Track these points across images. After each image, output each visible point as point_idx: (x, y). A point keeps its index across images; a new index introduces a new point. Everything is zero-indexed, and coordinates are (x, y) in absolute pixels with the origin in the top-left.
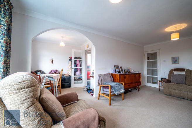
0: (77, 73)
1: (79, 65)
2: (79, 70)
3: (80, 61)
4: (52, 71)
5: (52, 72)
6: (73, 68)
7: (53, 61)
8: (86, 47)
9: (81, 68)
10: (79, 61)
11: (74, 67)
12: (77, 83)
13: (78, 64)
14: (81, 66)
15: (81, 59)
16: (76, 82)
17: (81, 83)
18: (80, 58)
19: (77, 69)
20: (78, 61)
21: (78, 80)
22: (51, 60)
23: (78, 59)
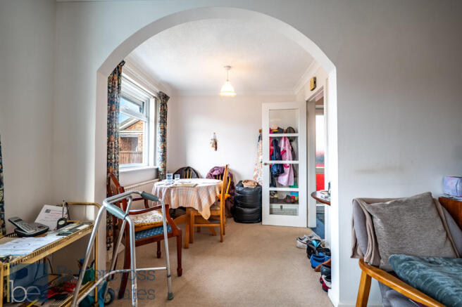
0: (283, 179)
1: (289, 154)
2: (287, 170)
3: (291, 140)
4: (213, 170)
5: (215, 173)
6: (266, 164)
7: (216, 144)
8: (309, 86)
9: (295, 162)
10: (287, 141)
11: (271, 159)
12: (282, 212)
13: (285, 151)
14: (295, 157)
15: (294, 132)
16: (276, 206)
17: (294, 213)
18: (291, 130)
19: (282, 166)
20: (285, 138)
21: (285, 201)
22: (213, 142)
23: (286, 132)
